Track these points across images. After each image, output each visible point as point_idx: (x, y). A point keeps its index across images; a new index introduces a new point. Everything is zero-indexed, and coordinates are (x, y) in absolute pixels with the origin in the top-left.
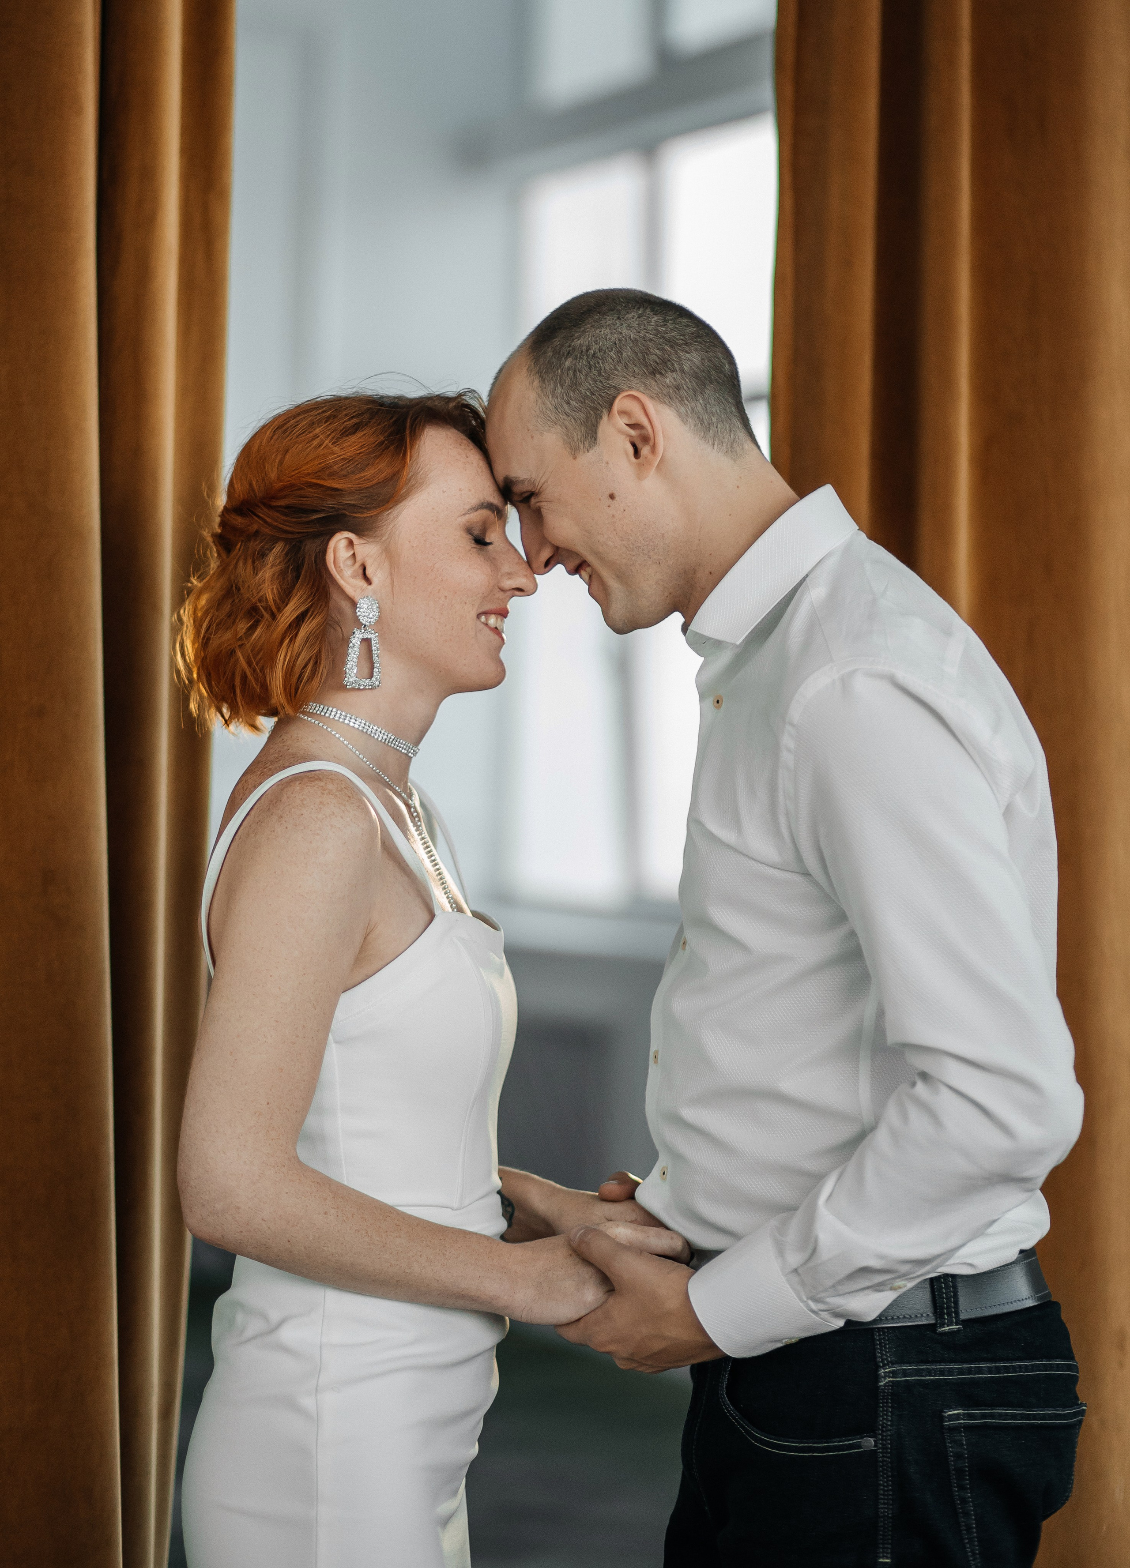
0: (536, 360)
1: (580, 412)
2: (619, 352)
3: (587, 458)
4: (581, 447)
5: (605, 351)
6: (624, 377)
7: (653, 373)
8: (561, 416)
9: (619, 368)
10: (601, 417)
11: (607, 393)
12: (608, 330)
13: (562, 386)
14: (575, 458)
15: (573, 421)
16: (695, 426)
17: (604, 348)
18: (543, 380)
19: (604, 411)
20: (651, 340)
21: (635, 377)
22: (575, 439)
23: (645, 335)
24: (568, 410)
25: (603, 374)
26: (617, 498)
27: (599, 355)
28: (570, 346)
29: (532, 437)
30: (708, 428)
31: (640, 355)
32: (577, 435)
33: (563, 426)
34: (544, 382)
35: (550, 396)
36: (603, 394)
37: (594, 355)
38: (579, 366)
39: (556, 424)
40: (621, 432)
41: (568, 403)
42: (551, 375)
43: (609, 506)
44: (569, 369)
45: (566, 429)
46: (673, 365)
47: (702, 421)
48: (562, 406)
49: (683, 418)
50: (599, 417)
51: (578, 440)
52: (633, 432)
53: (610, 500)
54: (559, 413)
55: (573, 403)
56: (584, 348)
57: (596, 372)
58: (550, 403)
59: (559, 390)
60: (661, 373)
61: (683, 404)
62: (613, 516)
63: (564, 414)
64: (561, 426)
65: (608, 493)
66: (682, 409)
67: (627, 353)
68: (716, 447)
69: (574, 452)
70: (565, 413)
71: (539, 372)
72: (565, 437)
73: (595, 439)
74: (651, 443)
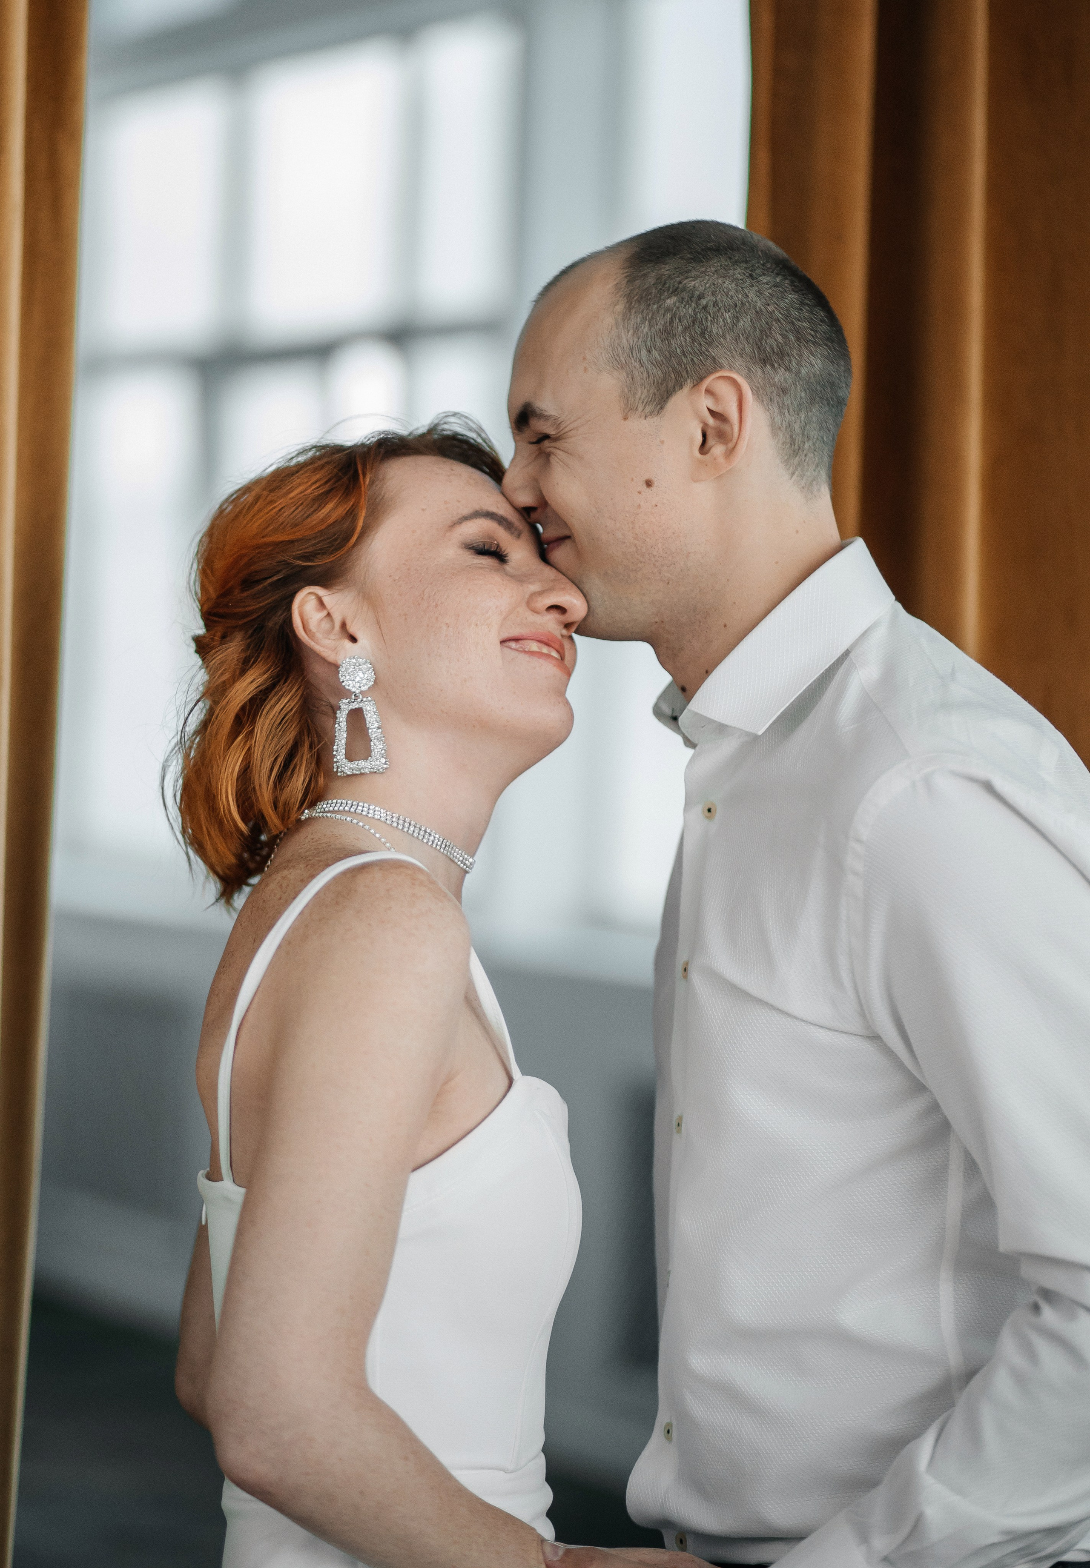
0: (631, 280)
1: (658, 368)
2: (736, 318)
3: (639, 425)
4: (640, 408)
5: (720, 309)
6: (730, 351)
7: (765, 361)
8: (633, 362)
9: (728, 337)
10: (681, 387)
11: (701, 360)
12: (733, 285)
13: (650, 327)
14: (625, 419)
15: (645, 374)
16: (784, 443)
17: (720, 305)
18: (629, 307)
19: (689, 381)
20: (778, 320)
21: (742, 357)
22: (638, 396)
23: (774, 311)
24: (644, 359)
25: (707, 336)
26: (654, 488)
27: (711, 309)
28: (680, 283)
29: (586, 370)
30: (796, 453)
31: (758, 332)
32: (641, 393)
33: (630, 376)
34: (630, 310)
35: (631, 332)
36: (695, 359)
37: (705, 308)
38: (682, 312)
39: (622, 368)
40: (697, 414)
41: (649, 352)
42: (643, 306)
43: (640, 493)
44: (668, 310)
45: (631, 380)
46: (790, 361)
47: (793, 441)
48: (640, 351)
49: (775, 429)
50: (679, 385)
51: (640, 398)
52: (711, 421)
53: (645, 486)
54: (633, 357)
55: (655, 353)
56: (697, 293)
57: (698, 330)
58: (627, 339)
59: (645, 329)
60: (773, 366)
61: (781, 413)
62: (639, 506)
63: (638, 360)
64: (627, 374)
65: (647, 476)
66: (778, 419)
67: (745, 323)
68: (794, 478)
69: (629, 410)
70: (640, 360)
71: (629, 297)
72: (626, 390)
73: (662, 408)
74: (731, 445)
